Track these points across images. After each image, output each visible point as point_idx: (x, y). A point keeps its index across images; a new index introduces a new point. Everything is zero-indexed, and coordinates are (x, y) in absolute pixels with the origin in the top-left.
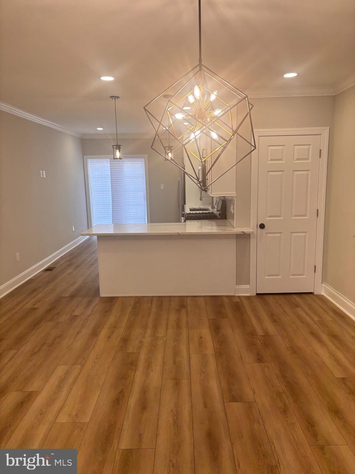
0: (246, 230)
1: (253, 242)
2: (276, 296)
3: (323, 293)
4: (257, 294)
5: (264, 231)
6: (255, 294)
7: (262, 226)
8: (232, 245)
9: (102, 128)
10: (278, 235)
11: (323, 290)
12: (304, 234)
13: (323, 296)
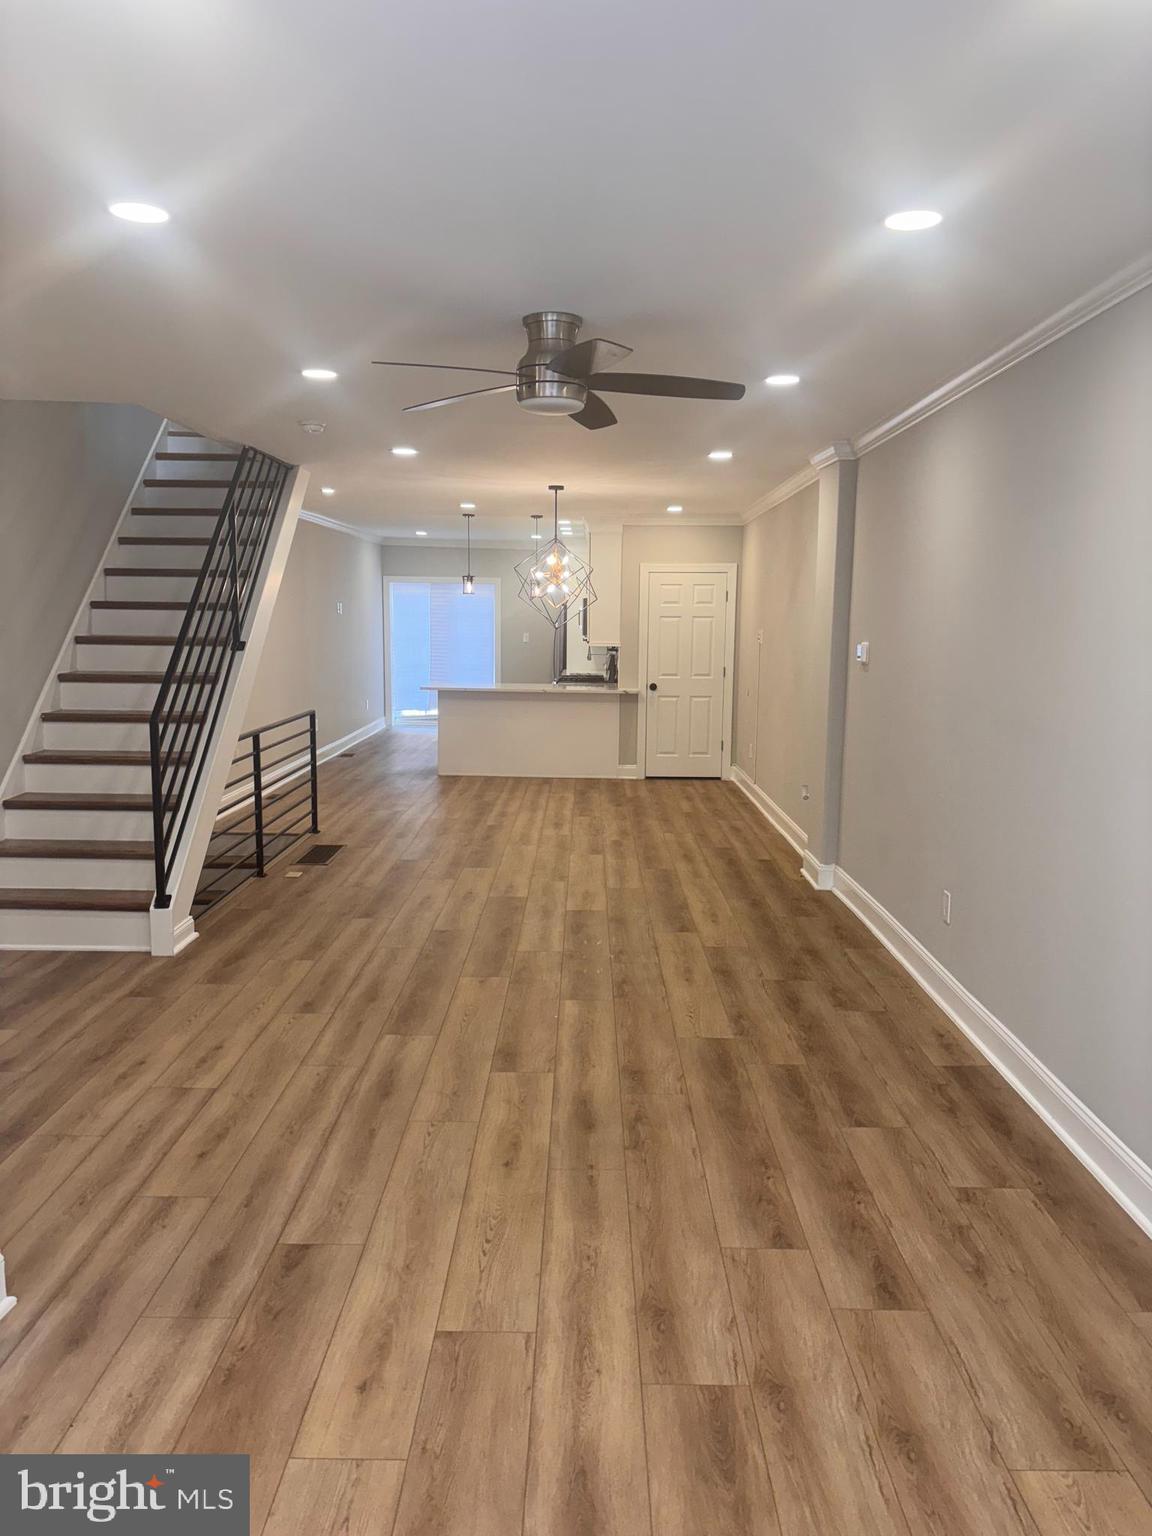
0: (632, 690)
1: (641, 706)
2: (670, 781)
3: (733, 779)
4: (647, 778)
5: (656, 693)
6: (643, 778)
7: (653, 687)
8: (613, 711)
9: (426, 531)
10: (674, 699)
11: (732, 775)
12: (707, 699)
13: (732, 782)
